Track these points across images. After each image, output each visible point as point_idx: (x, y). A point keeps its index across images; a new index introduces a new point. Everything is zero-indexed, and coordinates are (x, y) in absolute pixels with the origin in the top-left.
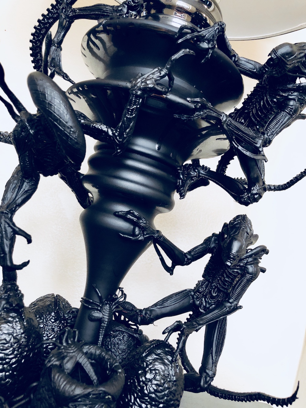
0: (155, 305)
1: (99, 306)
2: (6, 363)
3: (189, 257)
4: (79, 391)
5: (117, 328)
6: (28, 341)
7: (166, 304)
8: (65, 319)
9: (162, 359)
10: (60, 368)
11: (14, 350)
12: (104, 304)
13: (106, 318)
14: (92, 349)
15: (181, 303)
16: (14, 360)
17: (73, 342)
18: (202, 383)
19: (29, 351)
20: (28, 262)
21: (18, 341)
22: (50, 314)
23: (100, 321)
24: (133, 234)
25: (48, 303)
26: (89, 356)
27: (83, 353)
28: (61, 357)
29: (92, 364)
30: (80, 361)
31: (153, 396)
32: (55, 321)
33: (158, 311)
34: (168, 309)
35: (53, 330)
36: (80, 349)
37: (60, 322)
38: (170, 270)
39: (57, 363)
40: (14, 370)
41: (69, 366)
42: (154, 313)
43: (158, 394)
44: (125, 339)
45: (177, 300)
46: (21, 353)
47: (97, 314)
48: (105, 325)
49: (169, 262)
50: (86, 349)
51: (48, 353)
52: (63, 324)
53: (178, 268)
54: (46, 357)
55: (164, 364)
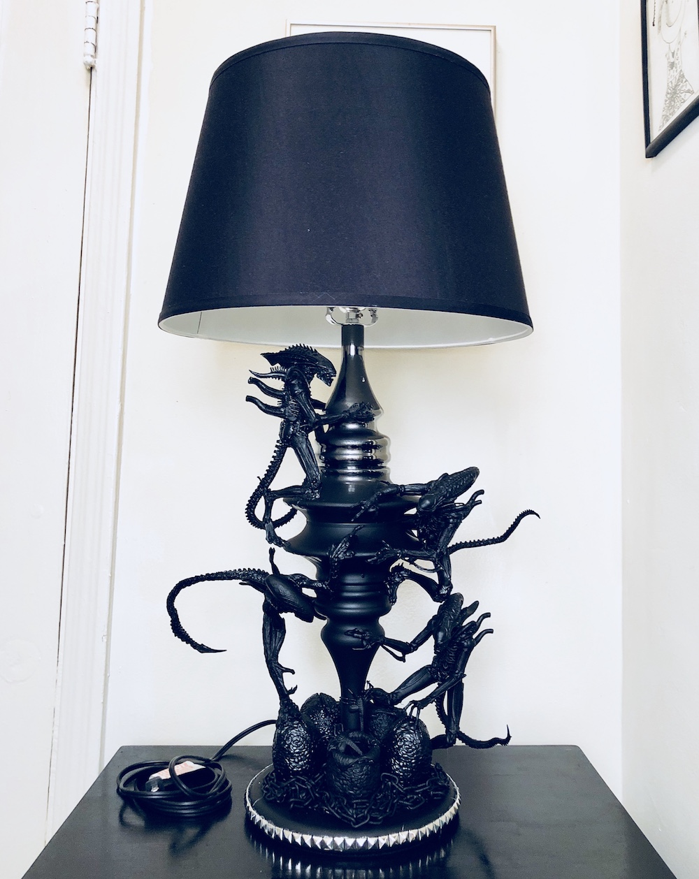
0: (400, 688)
1: (353, 701)
2: (303, 755)
3: (414, 645)
4: (351, 761)
5: (376, 711)
6: (311, 737)
7: (408, 685)
8: (332, 713)
9: (407, 730)
10: (337, 751)
11: (304, 746)
12: (357, 699)
13: (362, 708)
14: (356, 734)
15: (421, 681)
16: (306, 752)
17: (341, 732)
18: (448, 740)
19: (314, 744)
20: (296, 687)
21: (304, 739)
22: (320, 712)
23: (358, 711)
24: (362, 646)
25: (316, 703)
26: (353, 739)
27: (350, 738)
28: (336, 744)
29: (357, 744)
30: (349, 743)
31: (406, 756)
32: (325, 717)
33: (402, 692)
34: (411, 689)
35: (326, 724)
36: (347, 736)
37: (330, 716)
38: (403, 659)
39: (335, 748)
40: (308, 758)
41: (342, 748)
42: (399, 694)
43: (409, 754)
44: (385, 718)
45: (416, 679)
46: (310, 746)
47: (354, 707)
48: (362, 713)
49: (399, 654)
50: (351, 735)
51: (327, 743)
52: (332, 717)
53: (407, 656)
54: (327, 746)
55: (410, 733)
